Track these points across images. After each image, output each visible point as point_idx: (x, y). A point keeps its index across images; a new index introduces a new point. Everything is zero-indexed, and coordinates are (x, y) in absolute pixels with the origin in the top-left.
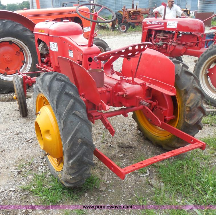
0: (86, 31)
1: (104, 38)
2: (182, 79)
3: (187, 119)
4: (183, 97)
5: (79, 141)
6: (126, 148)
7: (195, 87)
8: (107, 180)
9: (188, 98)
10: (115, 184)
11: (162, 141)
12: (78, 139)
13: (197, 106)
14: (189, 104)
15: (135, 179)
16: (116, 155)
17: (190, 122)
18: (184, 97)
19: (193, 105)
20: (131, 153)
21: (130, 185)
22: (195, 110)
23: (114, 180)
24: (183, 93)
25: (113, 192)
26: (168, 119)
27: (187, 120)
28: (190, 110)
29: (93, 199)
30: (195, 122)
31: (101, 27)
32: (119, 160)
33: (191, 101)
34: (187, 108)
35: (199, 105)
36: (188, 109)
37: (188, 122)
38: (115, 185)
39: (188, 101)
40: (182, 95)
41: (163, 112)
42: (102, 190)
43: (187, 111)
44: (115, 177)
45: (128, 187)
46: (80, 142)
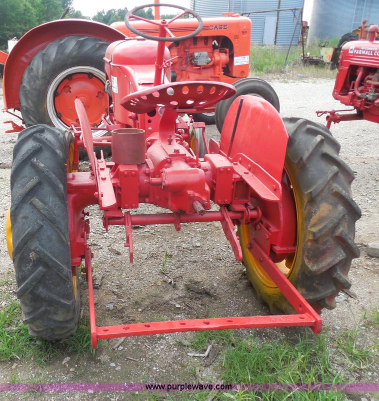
0: (240, 64)
1: (307, 81)
2: (310, 169)
3: (308, 258)
4: (305, 209)
5: (32, 255)
6: (198, 293)
7: (334, 191)
8: (121, 345)
9: (315, 212)
10: (131, 356)
11: (269, 296)
12: (30, 251)
13: (335, 235)
14: (314, 225)
15: (175, 358)
16: (170, 302)
17: (313, 267)
18: (307, 209)
19: (320, 231)
20: (201, 305)
21: (156, 366)
22: (328, 241)
23: (134, 348)
24: (306, 200)
25: (117, 369)
26: (279, 251)
27: (309, 262)
28: (315, 241)
29: (74, 372)
30: (323, 268)
31: (311, 59)
32: (170, 313)
33: (321, 220)
34: (309, 235)
35: (338, 232)
36: (311, 237)
37: (309, 266)
38: (129, 357)
39: (313, 220)
40: (305, 204)
41: (269, 235)
42: (100, 359)
43: (309, 240)
44: (139, 343)
45: (149, 369)
46: (35, 259)
